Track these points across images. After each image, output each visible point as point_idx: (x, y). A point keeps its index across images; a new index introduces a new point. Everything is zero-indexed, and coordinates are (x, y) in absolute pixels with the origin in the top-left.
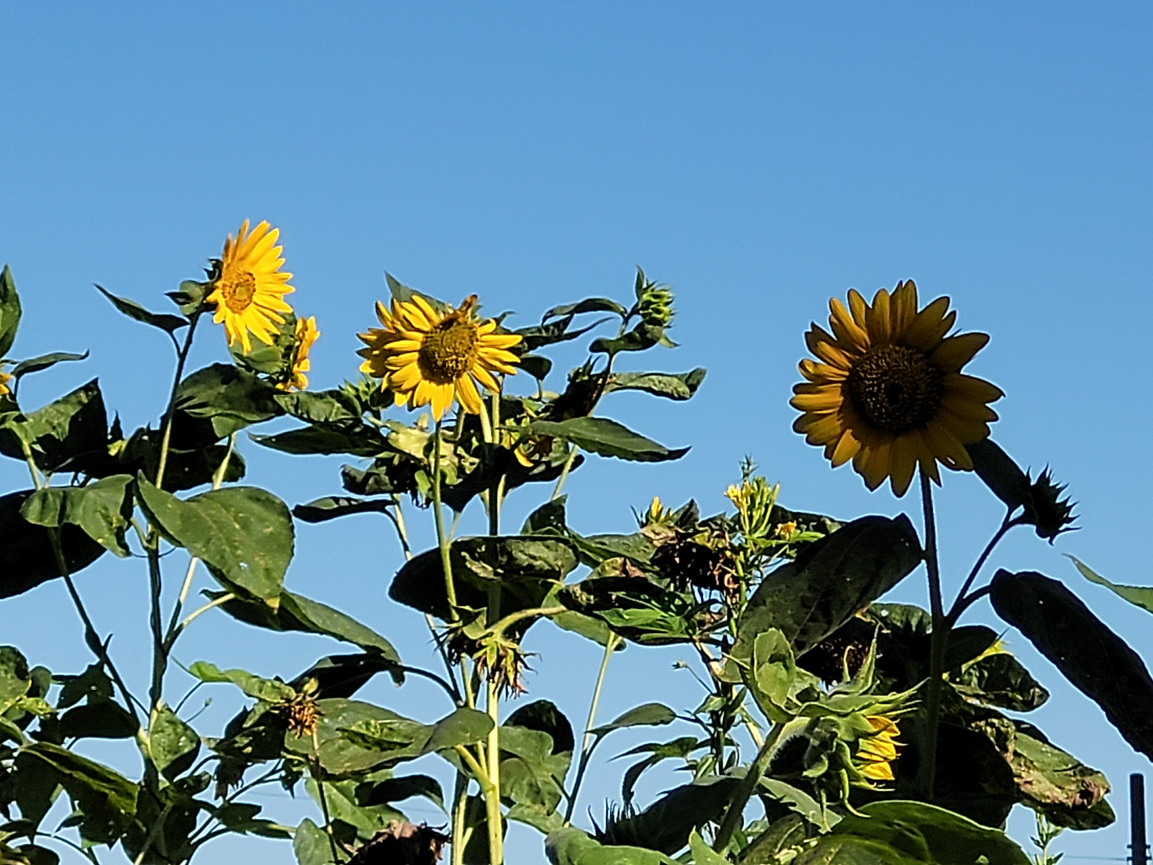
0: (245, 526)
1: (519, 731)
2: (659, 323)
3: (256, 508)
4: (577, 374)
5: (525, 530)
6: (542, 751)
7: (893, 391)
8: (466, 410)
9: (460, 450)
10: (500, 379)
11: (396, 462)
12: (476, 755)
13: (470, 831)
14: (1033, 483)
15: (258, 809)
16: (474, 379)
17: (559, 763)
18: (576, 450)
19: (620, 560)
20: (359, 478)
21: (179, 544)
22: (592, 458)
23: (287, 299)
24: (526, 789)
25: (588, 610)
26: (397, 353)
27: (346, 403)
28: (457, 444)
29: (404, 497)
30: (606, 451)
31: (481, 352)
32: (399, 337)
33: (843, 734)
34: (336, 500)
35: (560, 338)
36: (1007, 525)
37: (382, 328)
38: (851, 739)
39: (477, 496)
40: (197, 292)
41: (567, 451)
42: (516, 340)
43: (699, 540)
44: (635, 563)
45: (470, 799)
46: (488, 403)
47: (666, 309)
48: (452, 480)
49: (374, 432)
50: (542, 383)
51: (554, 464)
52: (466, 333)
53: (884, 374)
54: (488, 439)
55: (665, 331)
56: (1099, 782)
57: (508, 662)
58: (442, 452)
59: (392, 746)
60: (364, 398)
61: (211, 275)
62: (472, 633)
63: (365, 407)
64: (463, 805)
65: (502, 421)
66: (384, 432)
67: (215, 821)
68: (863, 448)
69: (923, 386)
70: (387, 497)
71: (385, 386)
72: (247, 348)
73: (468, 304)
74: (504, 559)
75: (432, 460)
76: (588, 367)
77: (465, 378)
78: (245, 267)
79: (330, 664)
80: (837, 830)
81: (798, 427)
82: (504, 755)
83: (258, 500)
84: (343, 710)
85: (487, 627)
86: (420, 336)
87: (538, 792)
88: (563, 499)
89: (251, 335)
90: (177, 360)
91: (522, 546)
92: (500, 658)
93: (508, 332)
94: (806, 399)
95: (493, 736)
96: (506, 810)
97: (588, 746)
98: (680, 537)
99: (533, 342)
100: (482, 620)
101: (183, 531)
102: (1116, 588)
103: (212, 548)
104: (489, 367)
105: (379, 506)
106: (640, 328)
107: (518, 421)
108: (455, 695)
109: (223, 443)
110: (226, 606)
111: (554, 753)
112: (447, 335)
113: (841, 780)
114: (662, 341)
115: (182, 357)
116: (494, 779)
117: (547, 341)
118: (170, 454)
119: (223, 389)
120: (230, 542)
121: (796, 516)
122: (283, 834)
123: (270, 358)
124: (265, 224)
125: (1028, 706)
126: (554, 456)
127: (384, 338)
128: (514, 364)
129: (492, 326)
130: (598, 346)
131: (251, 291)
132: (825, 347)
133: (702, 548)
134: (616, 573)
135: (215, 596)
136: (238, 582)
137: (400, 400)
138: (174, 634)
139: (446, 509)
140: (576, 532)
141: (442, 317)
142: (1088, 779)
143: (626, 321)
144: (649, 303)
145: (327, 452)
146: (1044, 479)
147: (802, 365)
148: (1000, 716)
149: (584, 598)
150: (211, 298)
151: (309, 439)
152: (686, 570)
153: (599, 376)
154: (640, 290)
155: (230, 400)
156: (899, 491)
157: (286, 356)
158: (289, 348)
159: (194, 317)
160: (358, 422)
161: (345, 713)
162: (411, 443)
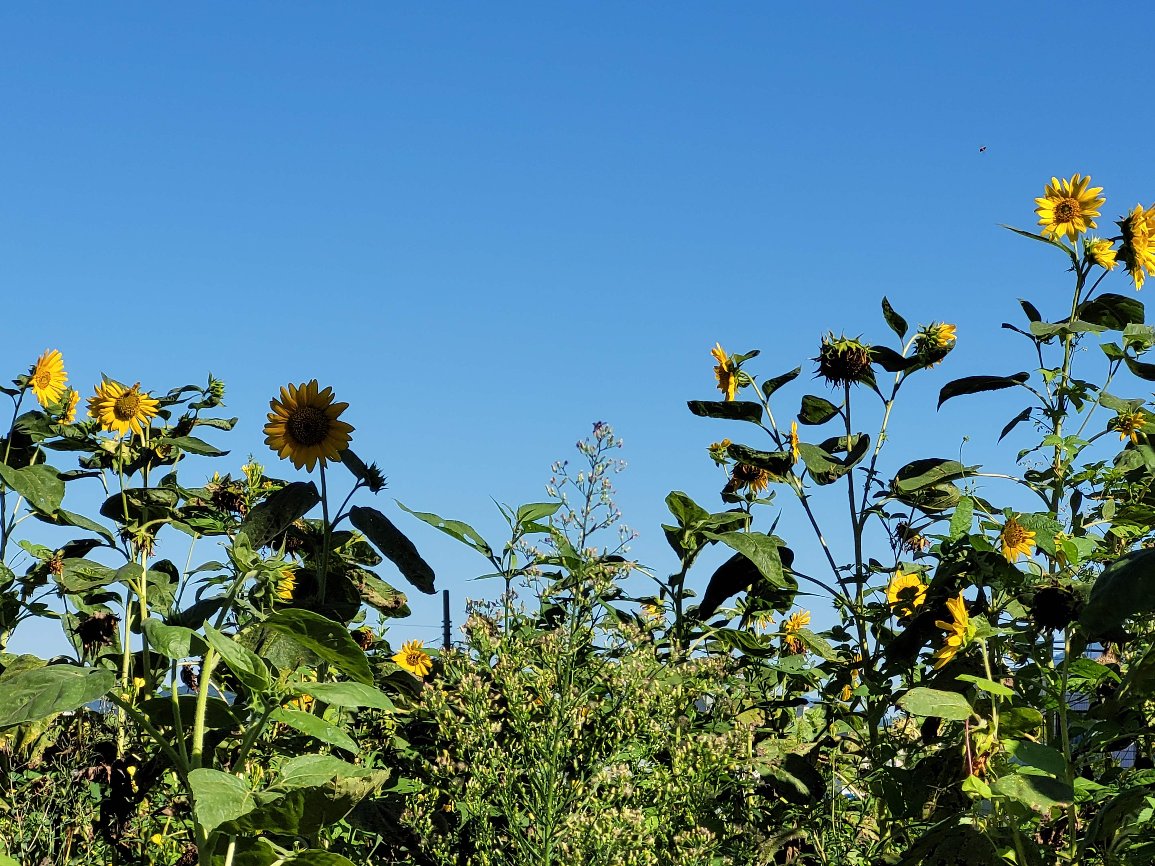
0: (43, 482)
1: (155, 573)
2: (218, 396)
3: (48, 474)
4: (182, 418)
5: (159, 485)
6: (165, 581)
7: (307, 427)
8: (135, 433)
9: (132, 450)
10: (150, 420)
11: (104, 454)
12: (136, 584)
13: (134, 616)
14: (369, 468)
15: (46, 606)
16: (138, 419)
17: (173, 587)
18: (182, 451)
19: (196, 499)
20: (87, 462)
21: (13, 489)
22: (189, 454)
23: (65, 383)
24: (158, 599)
25: (182, 520)
26: (104, 408)
27: (81, 429)
28: (131, 447)
29: (107, 470)
30: (194, 451)
31: (141, 407)
32: (105, 400)
33: (271, 579)
34: (77, 471)
35: (175, 402)
36: (357, 486)
37: (97, 396)
38: (275, 580)
39: (138, 470)
40: (25, 380)
41: (178, 452)
42: (156, 402)
43: (230, 490)
44: (203, 500)
45: (134, 603)
46: (144, 430)
47: (221, 390)
48: (128, 463)
49: (93, 441)
50: (168, 422)
51: (172, 458)
52: (135, 399)
53: (304, 419)
54: (144, 445)
55: (221, 400)
56: (403, 597)
57: (147, 543)
58: (123, 450)
59: (95, 579)
60: (89, 427)
61: (31, 372)
62: (132, 529)
63: (89, 431)
64: (130, 605)
65: (151, 438)
66: (98, 442)
67: (27, 611)
68: (294, 451)
69: (320, 425)
70: (98, 470)
71: (98, 422)
72: (46, 404)
73: (135, 387)
74: (146, 498)
75: (118, 454)
76: (187, 415)
77: (134, 419)
78: (46, 369)
79: (73, 544)
80: (267, 621)
81: (266, 442)
82: (149, 584)
83: (49, 471)
84: (78, 563)
85: (139, 527)
86: (114, 400)
87: (163, 600)
88: (176, 472)
89: (48, 398)
90: (15, 409)
91: (154, 492)
92: (144, 541)
93: (152, 399)
94: (270, 430)
95: (144, 575)
96: (149, 608)
97: (185, 579)
98: (222, 489)
99: (164, 403)
100: (136, 524)
101: (15, 483)
102: (414, 513)
103: (28, 491)
104: (145, 414)
105: (95, 475)
106: (210, 398)
107: (158, 438)
108: (128, 557)
109: (35, 445)
110: (35, 515)
111: (171, 583)
112: (126, 399)
113: (270, 599)
114: (219, 404)
115: (17, 407)
116: (144, 593)
117: (169, 403)
118: (10, 450)
119: (35, 422)
120: (36, 489)
121: (271, 480)
122: (57, 617)
123: (57, 408)
124: (56, 351)
125: (374, 564)
126: (172, 454)
127: (98, 401)
128: (155, 413)
129: (146, 396)
130: (191, 406)
131: (49, 380)
132: (278, 408)
133: (231, 494)
134: (195, 504)
135: (31, 512)
136: (39, 507)
137: (105, 428)
138: (11, 529)
139: (125, 476)
140: (181, 486)
141: (124, 392)
142: (398, 596)
143: (204, 395)
144: (214, 388)
145: (72, 450)
146: (373, 467)
147: (268, 415)
148: (360, 568)
149: (180, 515)
150: (31, 383)
151: (65, 444)
152: (224, 504)
153: (192, 419)
154: (210, 382)
155: (39, 428)
156: (310, 471)
157: (64, 408)
158: (66, 404)
159: (23, 390)
160: (87, 437)
161: (77, 565)
162: (110, 446)
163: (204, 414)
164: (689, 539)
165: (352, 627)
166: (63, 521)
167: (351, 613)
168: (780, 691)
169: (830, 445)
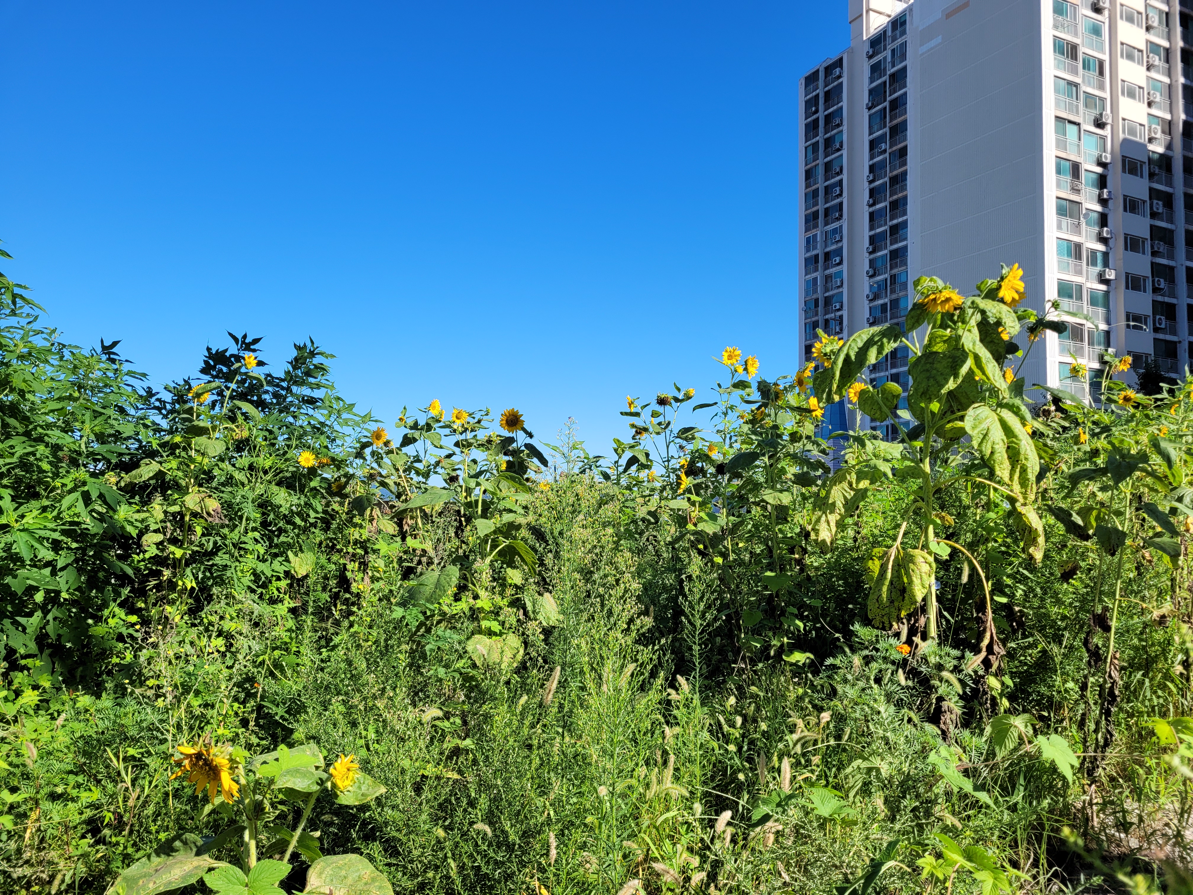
0: (436, 437)
1: (470, 462)
5: (471, 438)
7: (512, 421)
8: (463, 423)
9: (462, 428)
11: (454, 429)
12: (465, 466)
14: (530, 432)
15: (439, 472)
16: (464, 419)
20: (449, 432)
23: (441, 409)
25: (478, 448)
26: (453, 416)
27: (447, 422)
29: (455, 434)
30: (482, 428)
31: (465, 416)
32: (453, 414)
33: (500, 464)
34: (446, 434)
35: (475, 414)
36: (526, 438)
39: (464, 434)
40: (429, 408)
41: (477, 428)
42: (469, 415)
44: (483, 442)
46: (466, 422)
47: (490, 411)
48: (461, 432)
50: (473, 420)
52: (462, 414)
53: (511, 419)
54: (466, 427)
55: (489, 414)
56: (540, 468)
57: (468, 454)
59: (453, 464)
60: (449, 422)
61: (431, 406)
64: (463, 471)
65: (468, 425)
66: (452, 426)
68: (508, 428)
69: (516, 421)
71: (452, 420)
72: (436, 415)
74: (467, 441)
75: (458, 429)
76: (479, 418)
77: (462, 419)
79: (446, 455)
80: (500, 476)
81: (501, 426)
82: (468, 465)
83: (437, 434)
86: (456, 414)
88: (476, 434)
91: (469, 440)
92: (466, 454)
94: (502, 422)
95: (467, 463)
98: (489, 439)
100: (464, 449)
101: (428, 437)
102: (542, 445)
103: (432, 440)
104: (466, 418)
105: (452, 435)
106: (486, 413)
107: (470, 425)
108: (462, 458)
109: (433, 427)
113: (499, 470)
115: (427, 416)
117: (473, 415)
118: (426, 427)
119: (433, 420)
120: (434, 439)
121: (502, 436)
122: (442, 475)
123: (439, 416)
125: (531, 459)
126: (475, 429)
128: (469, 418)
129: (466, 413)
130: (481, 416)
131: (436, 408)
132: (504, 416)
133: (491, 440)
134: (481, 443)
136: (435, 444)
137: (454, 422)
139: (460, 435)
140: (477, 438)
141: (458, 412)
142: (538, 468)
144: (488, 411)
145: (444, 428)
147: (501, 418)
148: (526, 460)
149: (477, 446)
150: (431, 409)
151: (442, 426)
152: (489, 443)
153: (481, 419)
154: (487, 409)
155: (434, 422)
156: (513, 433)
158: (441, 415)
159: (429, 411)
160: (449, 425)
161: (448, 460)
162: (455, 427)
163: (485, 418)
164: (620, 451)
165: (525, 476)
166: (441, 447)
167: (525, 473)
168: (647, 492)
169: (660, 424)
